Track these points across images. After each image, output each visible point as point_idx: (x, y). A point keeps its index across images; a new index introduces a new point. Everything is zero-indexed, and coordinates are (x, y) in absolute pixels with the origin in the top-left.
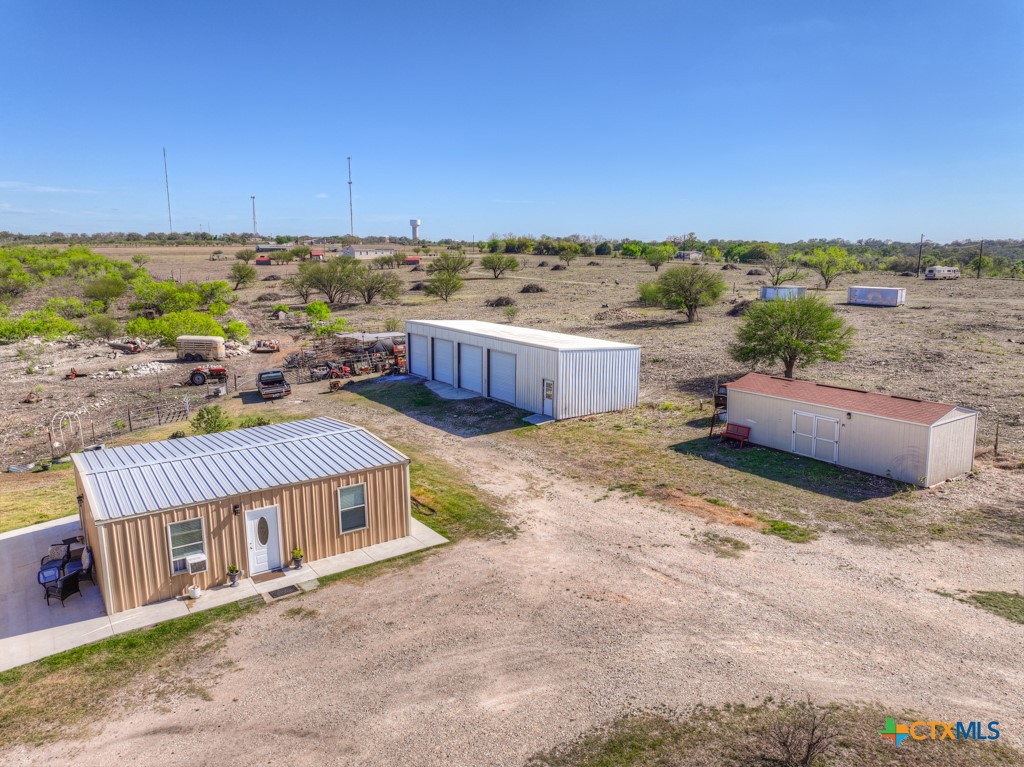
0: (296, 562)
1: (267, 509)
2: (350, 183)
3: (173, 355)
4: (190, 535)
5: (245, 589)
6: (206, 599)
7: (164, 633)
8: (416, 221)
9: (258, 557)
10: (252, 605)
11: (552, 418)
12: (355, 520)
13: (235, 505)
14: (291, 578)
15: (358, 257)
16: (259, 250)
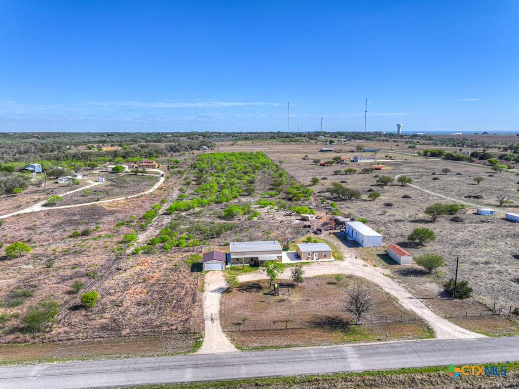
0: (319, 259)
1: (316, 253)
2: (366, 112)
3: (300, 218)
4: (309, 254)
5: (313, 261)
6: (310, 261)
7: (307, 263)
8: (400, 125)
9: (315, 258)
10: (314, 262)
11: (362, 246)
12: (325, 256)
13: (314, 252)
14: (318, 260)
15: (359, 161)
16: (322, 151)
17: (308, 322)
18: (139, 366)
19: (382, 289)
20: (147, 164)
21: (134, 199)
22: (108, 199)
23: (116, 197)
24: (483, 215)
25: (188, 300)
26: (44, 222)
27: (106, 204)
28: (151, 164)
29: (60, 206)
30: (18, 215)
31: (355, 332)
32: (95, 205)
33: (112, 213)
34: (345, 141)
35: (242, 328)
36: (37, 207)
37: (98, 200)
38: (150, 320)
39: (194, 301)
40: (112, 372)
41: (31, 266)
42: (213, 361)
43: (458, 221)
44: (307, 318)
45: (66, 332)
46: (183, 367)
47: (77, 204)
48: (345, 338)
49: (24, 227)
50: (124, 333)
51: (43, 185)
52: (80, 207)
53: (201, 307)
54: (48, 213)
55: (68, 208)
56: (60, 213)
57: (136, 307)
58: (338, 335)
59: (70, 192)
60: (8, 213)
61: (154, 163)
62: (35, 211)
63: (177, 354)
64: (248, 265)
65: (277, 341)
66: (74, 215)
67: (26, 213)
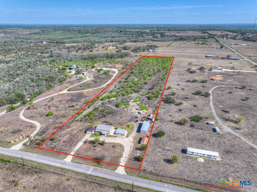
0: (121, 136)
5: (119, 136)
11: (140, 133)
13: (119, 133)
15: (213, 71)
16: (207, 56)
17: (93, 158)
18: (51, 160)
19: (123, 152)
20: (114, 66)
21: (96, 90)
22: (87, 89)
23: (91, 88)
24: (209, 125)
25: (75, 143)
26: (65, 98)
27: (86, 92)
28: (115, 67)
29: (72, 91)
30: (59, 94)
31: (100, 164)
32: (82, 92)
33: (86, 96)
34: (234, 45)
35: (78, 155)
36: (65, 91)
37: (84, 90)
38: (62, 148)
39: (75, 144)
40: (46, 160)
41: (52, 120)
42: (64, 163)
43: (192, 127)
44: (94, 157)
45: (45, 147)
46: (58, 162)
47: (77, 91)
48: (96, 165)
49: (59, 100)
50: (54, 150)
51: (72, 78)
52: (77, 92)
53: (75, 146)
54: (67, 94)
55: (74, 93)
56: (70, 95)
57: (62, 143)
58: (95, 164)
59: (78, 84)
60: (57, 93)
61: (116, 66)
62: (64, 93)
63: (60, 159)
64: (100, 133)
65: (81, 162)
66: (74, 96)
67: (61, 94)
